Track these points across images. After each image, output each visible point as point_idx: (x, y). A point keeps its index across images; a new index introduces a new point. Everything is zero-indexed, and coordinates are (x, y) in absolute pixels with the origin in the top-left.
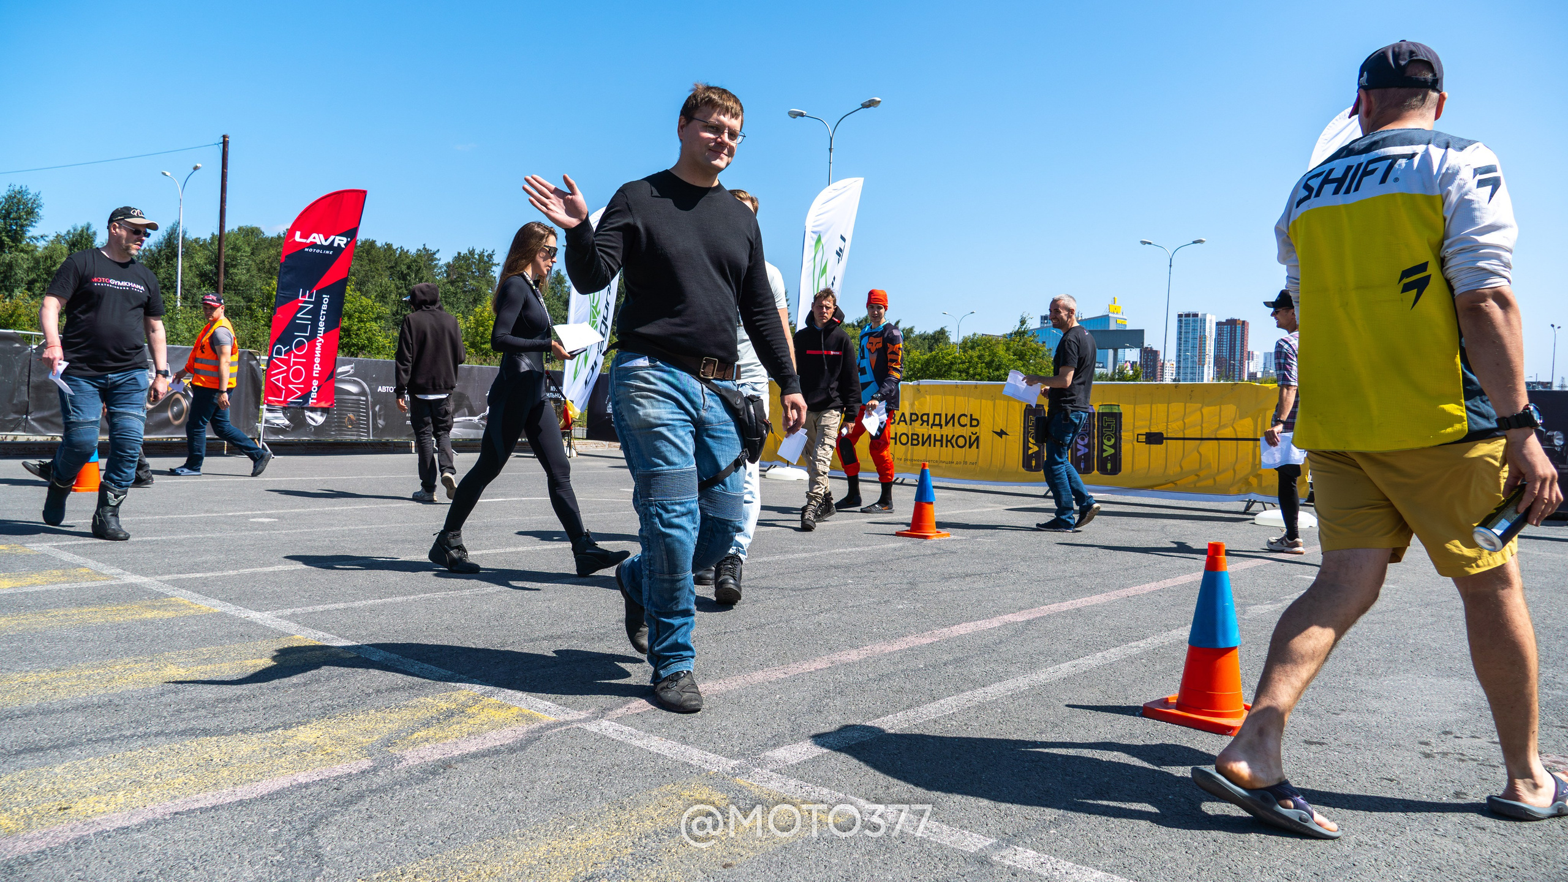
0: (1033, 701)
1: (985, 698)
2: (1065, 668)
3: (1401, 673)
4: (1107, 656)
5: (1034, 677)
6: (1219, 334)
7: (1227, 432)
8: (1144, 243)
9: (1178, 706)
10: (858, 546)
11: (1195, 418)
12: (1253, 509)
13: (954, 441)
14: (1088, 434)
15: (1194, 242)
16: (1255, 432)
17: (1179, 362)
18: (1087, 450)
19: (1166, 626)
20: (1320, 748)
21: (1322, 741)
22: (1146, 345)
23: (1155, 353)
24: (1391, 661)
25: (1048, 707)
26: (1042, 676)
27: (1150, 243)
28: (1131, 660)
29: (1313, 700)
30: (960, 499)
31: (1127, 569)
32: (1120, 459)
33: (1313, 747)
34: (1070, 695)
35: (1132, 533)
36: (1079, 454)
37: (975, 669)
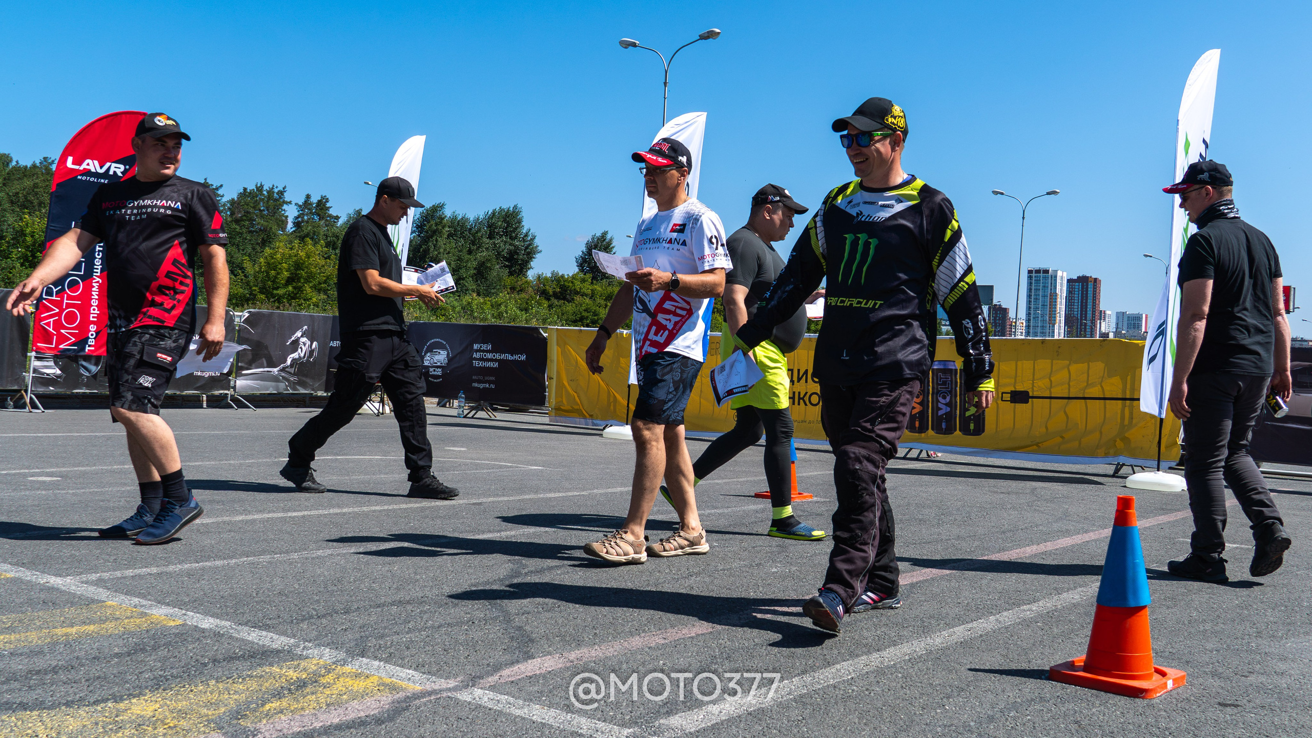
0: (933, 665)
1: (882, 663)
2: (960, 632)
3: (1302, 635)
4: (1001, 619)
5: (929, 640)
6: (1070, 291)
7: (1095, 392)
8: (996, 193)
9: (1086, 668)
10: (716, 508)
11: (1062, 375)
12: (1123, 471)
13: (807, 399)
14: (950, 392)
15: (1048, 194)
16: (1124, 391)
17: (1028, 320)
18: (949, 409)
19: (1056, 589)
20: (1235, 710)
21: (1236, 703)
22: (995, 302)
23: (1005, 311)
24: (1289, 624)
25: (950, 672)
26: (938, 640)
27: (1002, 194)
28: (1026, 623)
29: (1219, 662)
30: (816, 460)
31: (1004, 532)
32: (984, 419)
33: (1228, 709)
34: (971, 659)
35: (1002, 496)
36: (940, 413)
37: (865, 633)
